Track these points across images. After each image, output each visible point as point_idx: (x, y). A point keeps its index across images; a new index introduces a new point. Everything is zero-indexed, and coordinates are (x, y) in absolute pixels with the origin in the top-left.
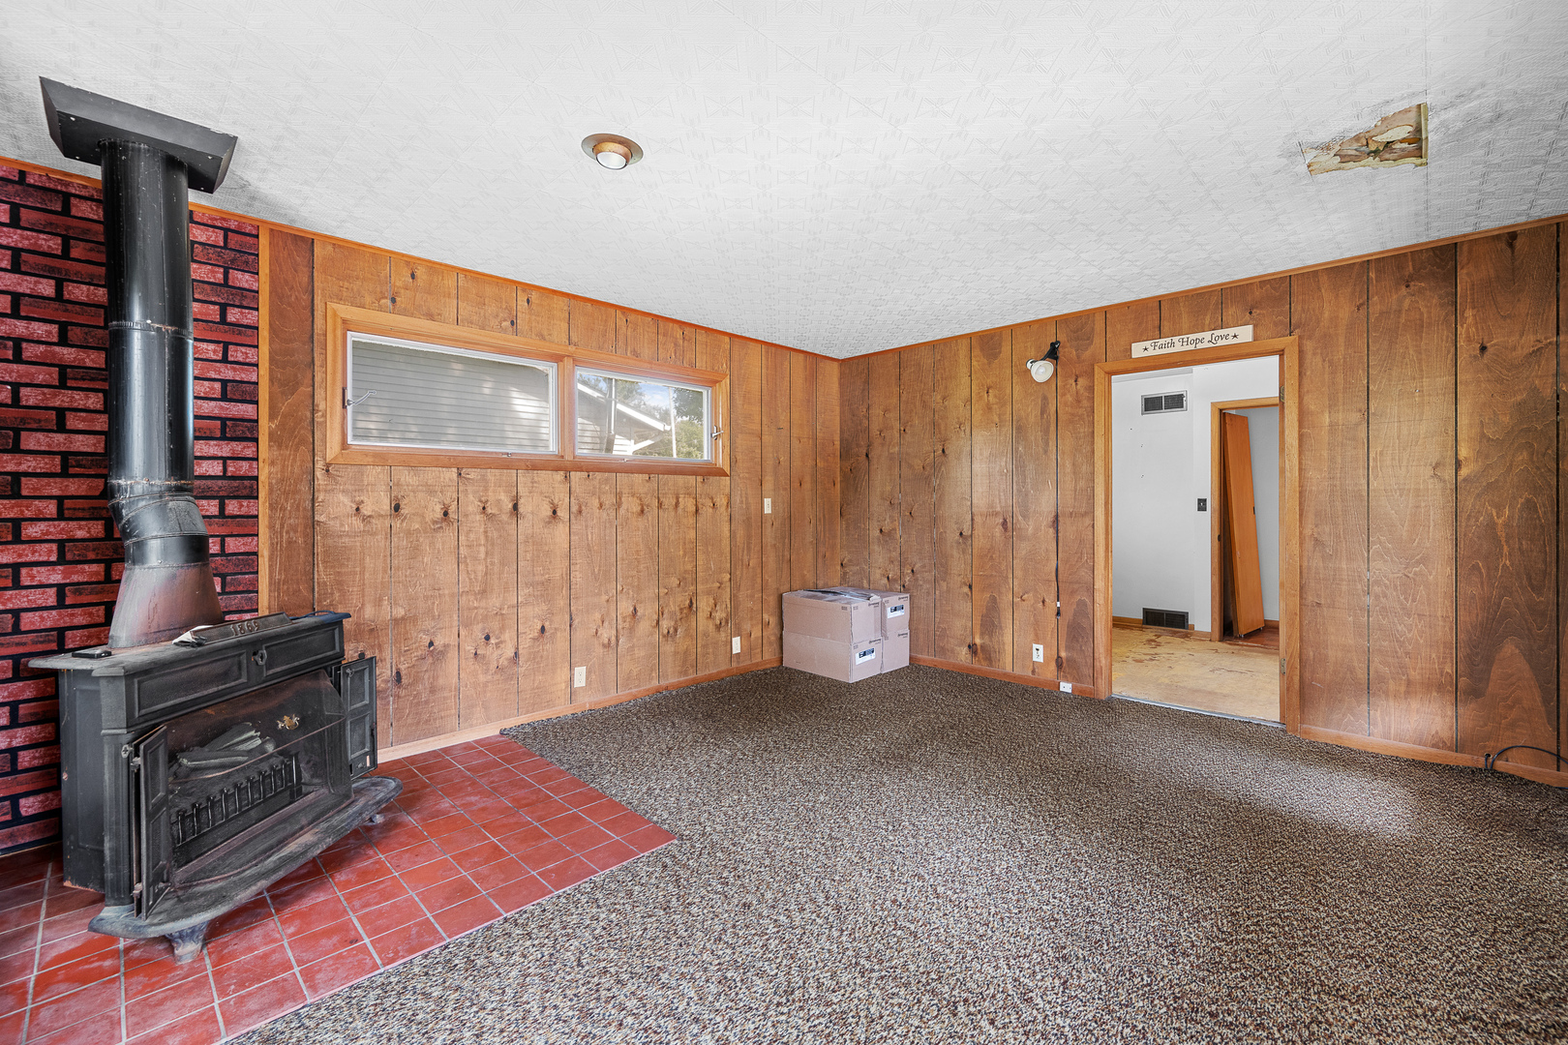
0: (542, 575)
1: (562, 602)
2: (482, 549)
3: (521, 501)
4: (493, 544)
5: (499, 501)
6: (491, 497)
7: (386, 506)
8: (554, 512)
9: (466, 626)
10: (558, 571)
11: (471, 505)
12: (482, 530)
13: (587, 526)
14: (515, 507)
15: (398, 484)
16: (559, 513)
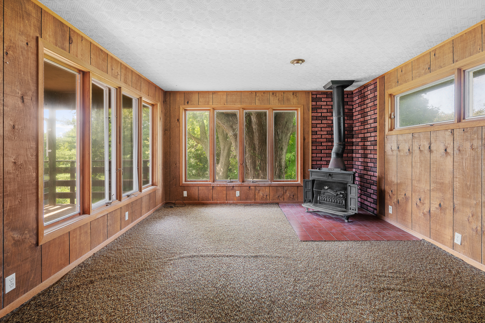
0: (440, 180)
1: (449, 195)
2: (419, 164)
3: (432, 145)
4: (422, 163)
5: (424, 145)
6: (422, 144)
7: (396, 148)
8: (446, 150)
9: (414, 192)
10: (448, 179)
11: (416, 148)
12: (419, 157)
13: (462, 158)
14: (430, 147)
15: (399, 140)
16: (448, 150)
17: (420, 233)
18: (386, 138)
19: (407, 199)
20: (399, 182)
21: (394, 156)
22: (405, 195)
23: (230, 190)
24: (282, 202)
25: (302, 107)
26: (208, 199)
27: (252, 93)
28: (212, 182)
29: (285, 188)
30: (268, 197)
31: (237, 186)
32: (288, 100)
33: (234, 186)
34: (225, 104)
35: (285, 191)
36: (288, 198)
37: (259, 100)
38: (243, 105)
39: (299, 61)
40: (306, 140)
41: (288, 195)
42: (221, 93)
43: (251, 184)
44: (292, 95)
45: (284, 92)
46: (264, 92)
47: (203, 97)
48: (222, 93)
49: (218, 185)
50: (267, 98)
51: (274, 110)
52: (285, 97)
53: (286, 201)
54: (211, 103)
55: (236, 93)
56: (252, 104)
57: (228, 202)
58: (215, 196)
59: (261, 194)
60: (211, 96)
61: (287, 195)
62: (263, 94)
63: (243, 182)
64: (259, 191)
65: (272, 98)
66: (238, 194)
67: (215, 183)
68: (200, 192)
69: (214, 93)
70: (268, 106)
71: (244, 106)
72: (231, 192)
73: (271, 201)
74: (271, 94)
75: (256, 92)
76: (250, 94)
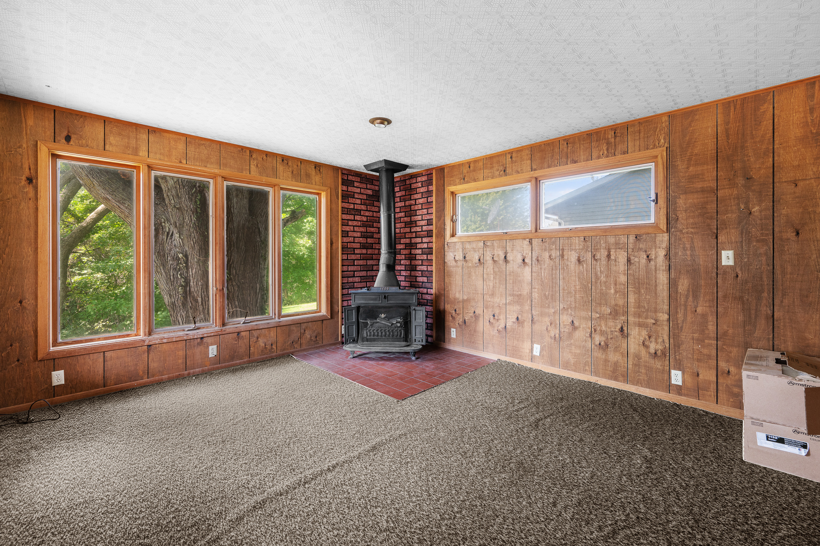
0: (518, 291)
1: (527, 307)
2: (492, 276)
3: (508, 255)
4: (496, 274)
5: (498, 255)
6: (496, 252)
7: (461, 258)
8: (524, 260)
9: (486, 308)
10: (526, 290)
11: (488, 258)
12: (492, 267)
13: (541, 268)
14: (505, 257)
15: (465, 249)
16: (526, 261)
17: (494, 352)
18: (446, 246)
19: (476, 317)
20: (465, 298)
21: (459, 267)
22: (474, 312)
23: (194, 346)
24: (298, 351)
25: (329, 190)
26: (134, 376)
27: (242, 149)
28: (145, 335)
29: (304, 326)
30: (274, 347)
31: (212, 334)
32: (308, 176)
33: (205, 335)
34: (181, 162)
35: (303, 331)
36: (308, 342)
37: (257, 166)
38: (224, 171)
39: (385, 121)
40: (334, 244)
41: (309, 336)
42: (171, 135)
43: (242, 326)
44: (314, 169)
45: (302, 161)
46: (268, 154)
47: (120, 134)
48: (175, 136)
49: (165, 341)
50: (273, 166)
51: (282, 189)
52: (302, 170)
53: (304, 347)
54: (143, 153)
55: (208, 143)
56: (244, 172)
57: (189, 374)
58: (154, 365)
59: (261, 343)
60: (145, 136)
61: (307, 338)
62: (265, 157)
63: (224, 325)
64: (258, 338)
65: (281, 168)
66: (213, 351)
67: (155, 336)
68: (109, 364)
69: (152, 130)
70: (274, 180)
71: (226, 172)
72: (198, 350)
73: (279, 352)
74: (279, 160)
75: (252, 151)
76: (239, 151)
